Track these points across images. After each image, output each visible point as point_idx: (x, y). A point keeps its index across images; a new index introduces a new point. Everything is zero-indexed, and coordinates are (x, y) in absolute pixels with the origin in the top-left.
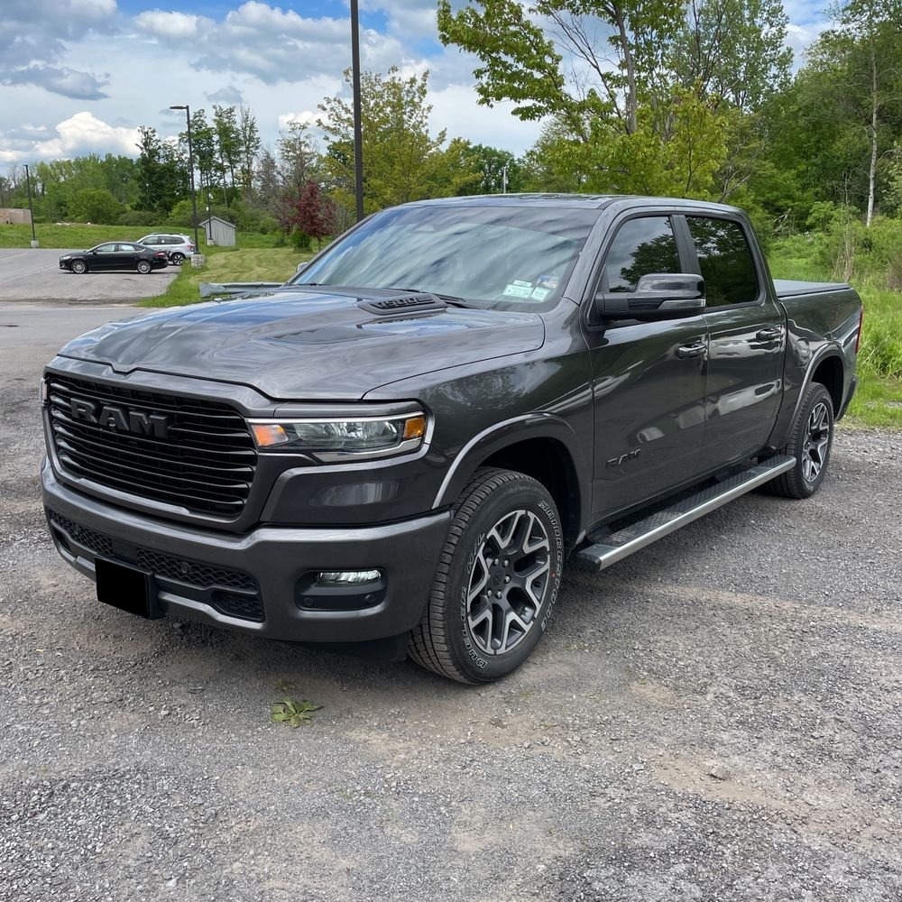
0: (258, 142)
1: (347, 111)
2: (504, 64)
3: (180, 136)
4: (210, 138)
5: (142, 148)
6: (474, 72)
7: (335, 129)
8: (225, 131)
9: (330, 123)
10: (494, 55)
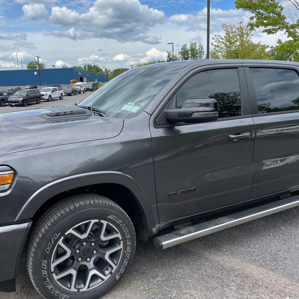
0: (204, 53)
1: (222, 39)
2: (260, 14)
3: (179, 53)
4: (188, 53)
5: (167, 58)
6: (250, 18)
7: (217, 45)
8: (192, 50)
9: (216, 44)
10: (257, 11)
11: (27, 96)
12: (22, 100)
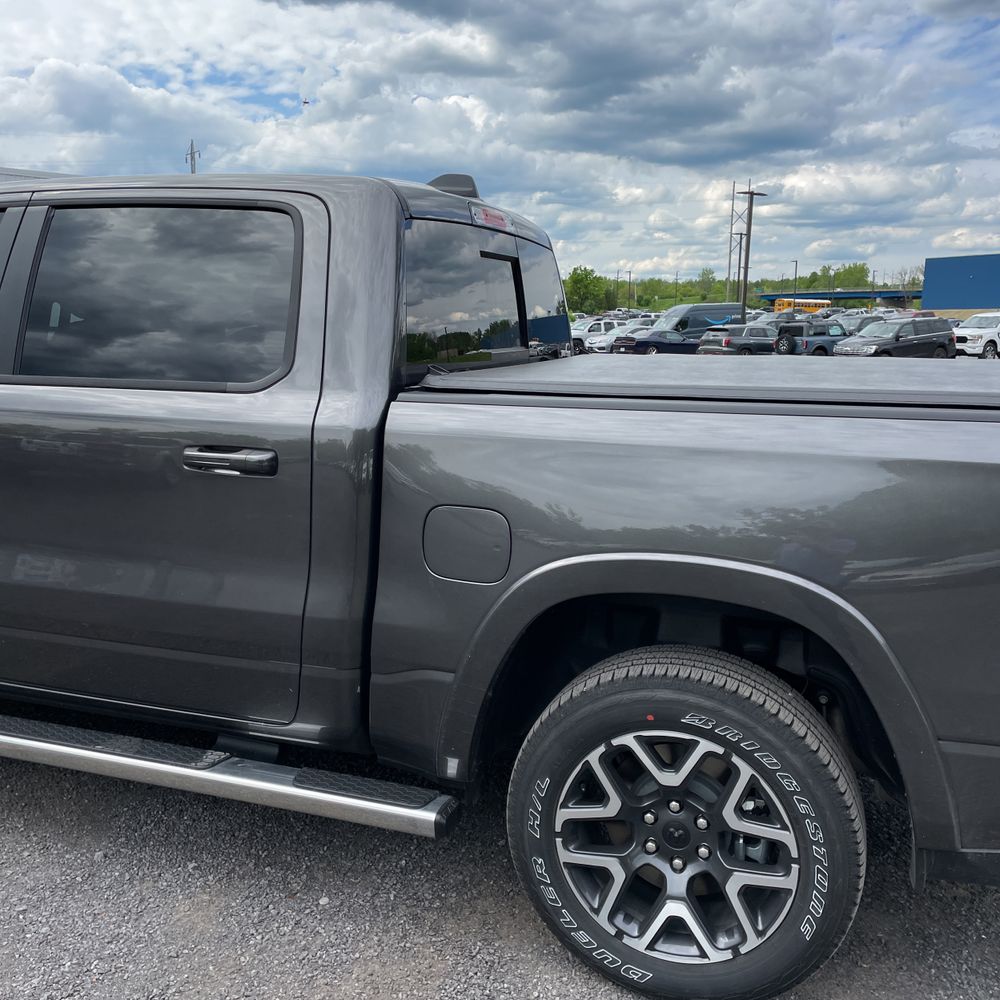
11: (897, 340)
12: (873, 351)
